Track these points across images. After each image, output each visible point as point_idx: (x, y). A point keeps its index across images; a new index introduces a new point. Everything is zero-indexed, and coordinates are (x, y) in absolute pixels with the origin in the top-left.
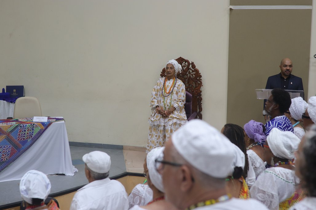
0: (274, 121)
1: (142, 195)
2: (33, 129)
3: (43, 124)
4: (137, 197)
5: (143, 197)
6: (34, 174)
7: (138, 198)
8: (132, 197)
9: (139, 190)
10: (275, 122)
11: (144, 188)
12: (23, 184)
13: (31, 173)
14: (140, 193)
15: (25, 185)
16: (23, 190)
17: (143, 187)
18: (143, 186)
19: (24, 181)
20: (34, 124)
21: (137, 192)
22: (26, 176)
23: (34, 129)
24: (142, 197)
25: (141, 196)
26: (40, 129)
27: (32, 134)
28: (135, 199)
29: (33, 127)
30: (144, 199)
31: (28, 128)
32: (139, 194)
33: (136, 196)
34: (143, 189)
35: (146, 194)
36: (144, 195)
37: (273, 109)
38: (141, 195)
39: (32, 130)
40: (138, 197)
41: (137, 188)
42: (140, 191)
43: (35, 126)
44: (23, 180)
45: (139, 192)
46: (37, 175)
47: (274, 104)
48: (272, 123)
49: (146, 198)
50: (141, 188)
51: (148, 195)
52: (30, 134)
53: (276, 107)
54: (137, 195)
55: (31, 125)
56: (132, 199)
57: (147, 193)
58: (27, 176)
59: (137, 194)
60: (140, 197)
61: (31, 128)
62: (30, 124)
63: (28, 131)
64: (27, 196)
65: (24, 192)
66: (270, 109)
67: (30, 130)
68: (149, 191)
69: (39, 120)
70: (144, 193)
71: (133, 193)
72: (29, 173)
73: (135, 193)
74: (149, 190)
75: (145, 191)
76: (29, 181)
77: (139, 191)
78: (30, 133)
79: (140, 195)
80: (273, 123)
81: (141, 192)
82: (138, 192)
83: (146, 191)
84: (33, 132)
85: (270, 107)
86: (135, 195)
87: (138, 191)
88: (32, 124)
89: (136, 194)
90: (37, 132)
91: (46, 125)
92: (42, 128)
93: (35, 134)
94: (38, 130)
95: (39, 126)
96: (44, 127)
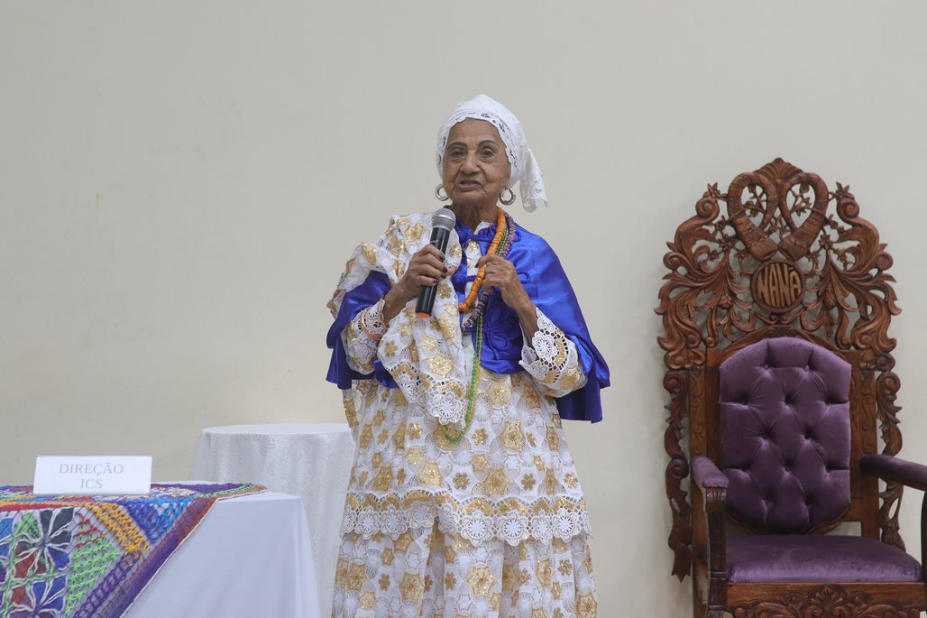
2: (60, 559)
3: (139, 511)
20: (67, 515)
23: (71, 553)
26: (116, 553)
27: (57, 604)
29: (65, 537)
31: (23, 546)
39: (50, 565)
43: (72, 527)
52: (39, 595)
55: (45, 523)
61: (43, 544)
62: (37, 513)
63: (21, 573)
67: (42, 568)
69: (84, 483)
78: (39, 589)
84: (59, 584)
88: (57, 512)
90: (93, 582)
91: (162, 521)
92: (132, 548)
93: (79, 594)
94: (100, 563)
95: (114, 526)
96: (153, 541)
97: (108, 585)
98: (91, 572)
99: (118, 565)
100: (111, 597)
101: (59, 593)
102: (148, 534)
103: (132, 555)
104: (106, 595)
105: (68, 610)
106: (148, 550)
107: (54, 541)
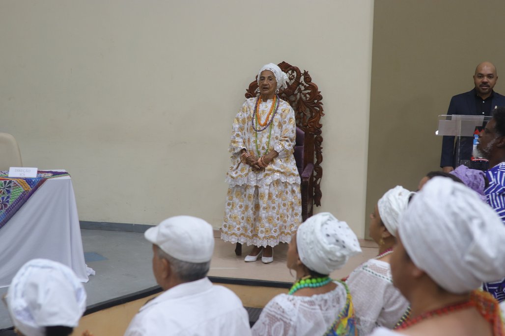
0: (497, 171)
1: (291, 320)
2: (8, 192)
3: (29, 181)
4: (278, 323)
5: (292, 323)
6: (43, 267)
7: (281, 325)
8: (267, 322)
9: (283, 307)
10: (499, 172)
11: (294, 304)
12: (19, 294)
13: (33, 266)
14: (285, 315)
15: (23, 296)
16: (20, 309)
17: (293, 302)
18: (293, 300)
19: (20, 287)
20: (10, 182)
21: (279, 312)
22: (23, 274)
23: (11, 191)
24: (290, 323)
25: (288, 321)
26: (23, 190)
27: (8, 202)
28: (273, 328)
29: (10, 187)
30: (295, 328)
32: (283, 316)
33: (276, 322)
34: (292, 306)
35: (299, 318)
36: (294, 319)
37: (494, 146)
38: (287, 318)
39: (6, 193)
40: (282, 323)
41: (279, 303)
42: (286, 310)
43: (12, 185)
44: (16, 285)
45: (283, 312)
46: (49, 270)
47: (497, 136)
49: (298, 325)
50: (289, 303)
51: (303, 320)
52: (3, 200)
53: (500, 142)
54: (278, 320)
55: (5, 184)
56: (267, 327)
57: (301, 316)
58: (27, 274)
59: (279, 317)
60: (285, 322)
61: (4, 188)
62: (3, 181)
64: (31, 324)
65: (24, 313)
66: (489, 145)
67: (4, 193)
68: (305, 311)
69: (21, 175)
70: (294, 315)
71: (268, 313)
72: (31, 266)
73: (273, 313)
74: (306, 309)
75: (296, 311)
76: (35, 286)
77: (283, 309)
78: (3, 198)
79: (285, 320)
80: (495, 175)
81: (288, 313)
82: (282, 314)
83: (299, 311)
84: (8, 197)
85: (489, 142)
86: (273, 319)
87: (281, 310)
88: (8, 181)
89: (277, 316)
90: (17, 197)
91: (34, 182)
92: (26, 189)
93: (13, 200)
94: (19, 192)
95: (22, 184)
96: (31, 187)
97: (21, 198)
98: (16, 194)
99: (23, 193)
100: (21, 201)
101: (8, 199)
102: (30, 186)
103: (26, 191)
104: (20, 200)
105: (10, 203)
106: (31, 189)
107: (7, 188)
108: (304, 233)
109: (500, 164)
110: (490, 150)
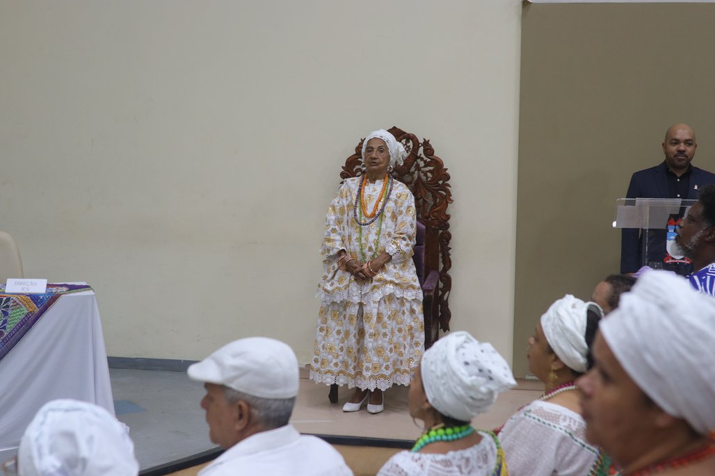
0: (706, 276)
2: (5, 314)
3: (34, 298)
6: (68, 410)
10: (709, 278)
11: (422, 466)
16: (52, 470)
17: (419, 462)
18: (420, 459)
20: (8, 300)
23: (10, 312)
26: (26, 312)
27: (4, 328)
29: (8, 306)
34: (418, 469)
37: (701, 239)
39: (2, 316)
41: (399, 465)
42: (410, 473)
43: (10, 303)
47: (705, 225)
48: (701, 280)
50: (414, 464)
53: (710, 235)
66: (694, 239)
68: (438, 474)
69: (23, 289)
72: (50, 410)
74: (439, 471)
80: (703, 282)
83: (429, 474)
84: (5, 322)
85: (694, 234)
87: (403, 474)
88: (5, 299)
90: (17, 321)
91: (42, 300)
92: (31, 310)
93: (12, 325)
94: (20, 315)
95: (25, 303)
96: (39, 308)
97: (23, 322)
98: (16, 318)
99: (26, 316)
100: (24, 326)
102: (37, 305)
103: (31, 312)
104: (22, 326)
105: (8, 330)
106: (37, 310)
107: (3, 308)
108: (432, 363)
109: (710, 266)
110: (695, 246)
